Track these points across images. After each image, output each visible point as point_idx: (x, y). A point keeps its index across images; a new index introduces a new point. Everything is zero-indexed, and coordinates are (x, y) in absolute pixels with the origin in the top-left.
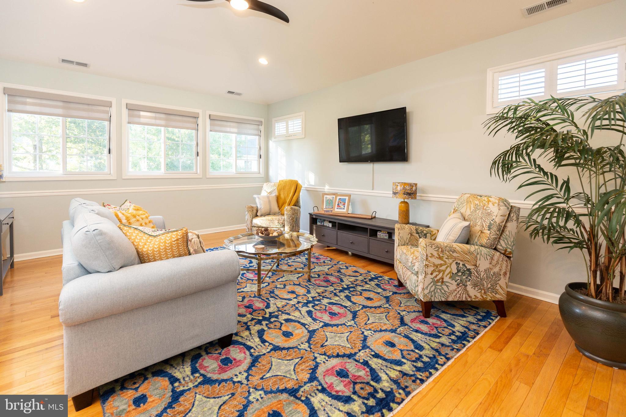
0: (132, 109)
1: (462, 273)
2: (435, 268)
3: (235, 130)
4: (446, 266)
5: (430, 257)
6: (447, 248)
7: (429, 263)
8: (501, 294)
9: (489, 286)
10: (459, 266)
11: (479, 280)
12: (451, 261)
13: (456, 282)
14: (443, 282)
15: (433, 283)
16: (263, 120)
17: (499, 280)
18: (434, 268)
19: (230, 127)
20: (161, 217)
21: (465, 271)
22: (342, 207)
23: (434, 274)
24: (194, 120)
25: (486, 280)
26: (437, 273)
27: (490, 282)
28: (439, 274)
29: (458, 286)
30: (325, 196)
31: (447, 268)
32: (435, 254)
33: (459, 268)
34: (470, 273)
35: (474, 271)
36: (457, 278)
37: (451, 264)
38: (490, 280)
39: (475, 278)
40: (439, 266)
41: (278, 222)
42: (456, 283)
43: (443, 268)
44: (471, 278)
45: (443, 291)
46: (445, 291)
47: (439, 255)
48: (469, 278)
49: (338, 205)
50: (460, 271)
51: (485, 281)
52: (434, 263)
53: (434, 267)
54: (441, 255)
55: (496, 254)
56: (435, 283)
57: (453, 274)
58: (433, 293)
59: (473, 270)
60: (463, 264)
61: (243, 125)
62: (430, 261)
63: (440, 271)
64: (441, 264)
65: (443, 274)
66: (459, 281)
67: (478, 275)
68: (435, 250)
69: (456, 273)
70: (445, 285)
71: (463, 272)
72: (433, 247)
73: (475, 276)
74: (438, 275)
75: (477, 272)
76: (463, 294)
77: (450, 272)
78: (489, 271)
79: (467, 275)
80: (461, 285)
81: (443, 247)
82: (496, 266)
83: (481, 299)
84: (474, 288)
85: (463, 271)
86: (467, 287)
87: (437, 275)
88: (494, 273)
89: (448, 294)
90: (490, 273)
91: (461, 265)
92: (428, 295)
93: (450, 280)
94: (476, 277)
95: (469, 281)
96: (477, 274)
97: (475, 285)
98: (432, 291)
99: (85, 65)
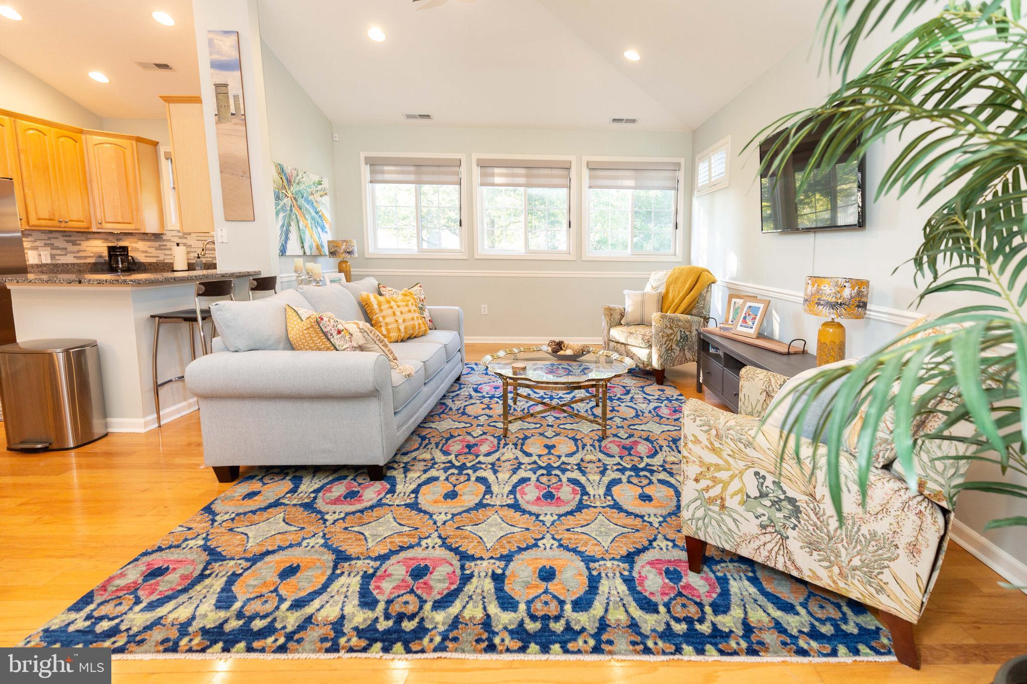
0: (485, 165)
1: (774, 503)
2: (704, 469)
3: (631, 183)
4: (731, 473)
5: (691, 441)
6: (731, 432)
7: (689, 455)
8: (897, 600)
9: (856, 562)
10: (762, 483)
11: (823, 535)
12: (741, 464)
13: (757, 518)
14: (723, 507)
15: (699, 502)
16: (682, 161)
17: (891, 559)
18: (701, 470)
19: (622, 178)
20: (457, 308)
21: (781, 500)
22: (750, 323)
23: (703, 483)
24: (565, 172)
25: (845, 543)
26: (710, 483)
27: (858, 553)
28: (714, 486)
29: (764, 531)
30: (734, 300)
31: (732, 477)
32: (703, 437)
33: (764, 488)
34: (797, 511)
35: (807, 508)
36: (760, 510)
37: (741, 473)
38: (859, 548)
39: (811, 528)
40: (712, 469)
41: (643, 339)
42: (758, 522)
43: (723, 475)
44: (799, 522)
45: (725, 529)
46: (729, 530)
47: (711, 443)
48: (793, 520)
49: (745, 318)
50: (767, 495)
51: (843, 546)
52: (700, 457)
53: (701, 467)
54: (717, 445)
55: (879, 484)
56: (704, 503)
57: (748, 497)
58: (700, 522)
59: (805, 505)
60: (774, 482)
61: (645, 174)
62: (691, 450)
63: (714, 480)
64: (717, 465)
65: (724, 489)
66: (765, 518)
67: (819, 523)
68: (701, 428)
69: (755, 498)
70: (730, 516)
71: (776, 502)
72: (698, 422)
73: (811, 522)
74: (712, 487)
75: (816, 514)
76: (777, 553)
77: (740, 491)
78: (854, 524)
79: (786, 512)
80: (770, 529)
81: (720, 426)
82: (879, 516)
83: (831, 586)
84: (808, 550)
85: (776, 499)
86: (788, 541)
87: (707, 489)
88: (873, 535)
89: (738, 540)
90: (859, 530)
91: (769, 482)
92: (689, 522)
93: (741, 509)
94: (815, 525)
95: (793, 529)
96: (818, 519)
97: (811, 544)
98: (699, 519)
99: (428, 116)
